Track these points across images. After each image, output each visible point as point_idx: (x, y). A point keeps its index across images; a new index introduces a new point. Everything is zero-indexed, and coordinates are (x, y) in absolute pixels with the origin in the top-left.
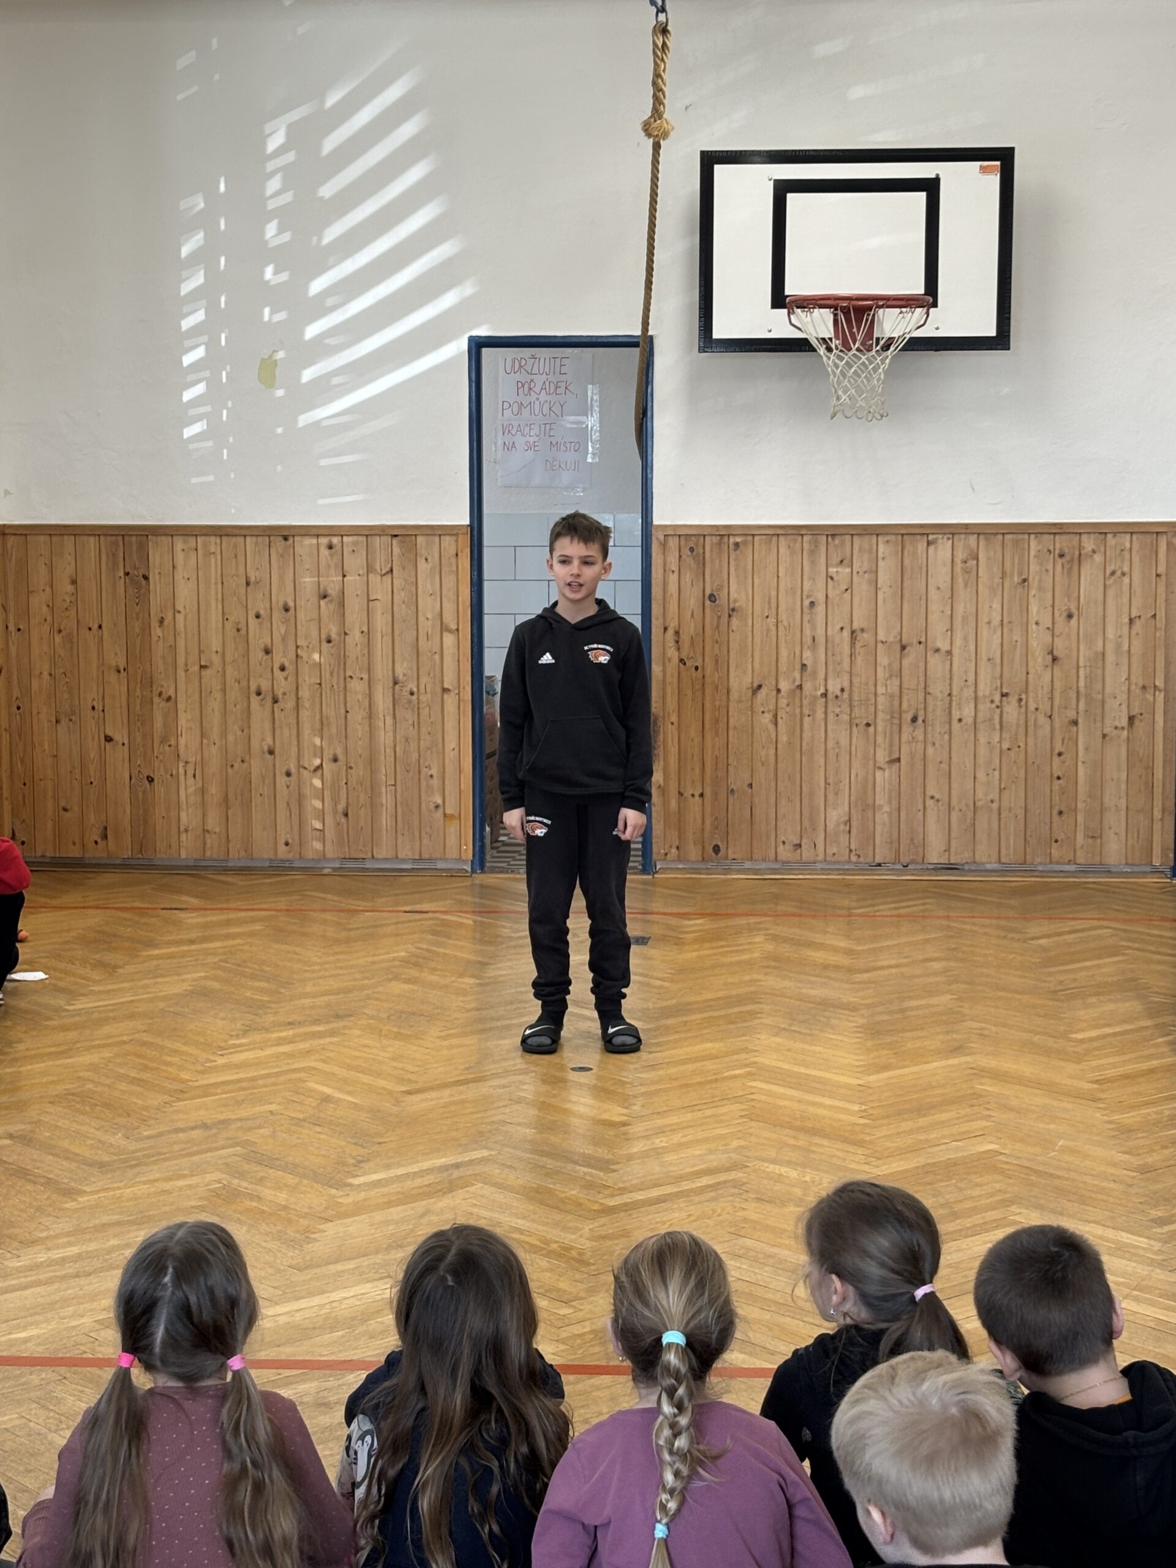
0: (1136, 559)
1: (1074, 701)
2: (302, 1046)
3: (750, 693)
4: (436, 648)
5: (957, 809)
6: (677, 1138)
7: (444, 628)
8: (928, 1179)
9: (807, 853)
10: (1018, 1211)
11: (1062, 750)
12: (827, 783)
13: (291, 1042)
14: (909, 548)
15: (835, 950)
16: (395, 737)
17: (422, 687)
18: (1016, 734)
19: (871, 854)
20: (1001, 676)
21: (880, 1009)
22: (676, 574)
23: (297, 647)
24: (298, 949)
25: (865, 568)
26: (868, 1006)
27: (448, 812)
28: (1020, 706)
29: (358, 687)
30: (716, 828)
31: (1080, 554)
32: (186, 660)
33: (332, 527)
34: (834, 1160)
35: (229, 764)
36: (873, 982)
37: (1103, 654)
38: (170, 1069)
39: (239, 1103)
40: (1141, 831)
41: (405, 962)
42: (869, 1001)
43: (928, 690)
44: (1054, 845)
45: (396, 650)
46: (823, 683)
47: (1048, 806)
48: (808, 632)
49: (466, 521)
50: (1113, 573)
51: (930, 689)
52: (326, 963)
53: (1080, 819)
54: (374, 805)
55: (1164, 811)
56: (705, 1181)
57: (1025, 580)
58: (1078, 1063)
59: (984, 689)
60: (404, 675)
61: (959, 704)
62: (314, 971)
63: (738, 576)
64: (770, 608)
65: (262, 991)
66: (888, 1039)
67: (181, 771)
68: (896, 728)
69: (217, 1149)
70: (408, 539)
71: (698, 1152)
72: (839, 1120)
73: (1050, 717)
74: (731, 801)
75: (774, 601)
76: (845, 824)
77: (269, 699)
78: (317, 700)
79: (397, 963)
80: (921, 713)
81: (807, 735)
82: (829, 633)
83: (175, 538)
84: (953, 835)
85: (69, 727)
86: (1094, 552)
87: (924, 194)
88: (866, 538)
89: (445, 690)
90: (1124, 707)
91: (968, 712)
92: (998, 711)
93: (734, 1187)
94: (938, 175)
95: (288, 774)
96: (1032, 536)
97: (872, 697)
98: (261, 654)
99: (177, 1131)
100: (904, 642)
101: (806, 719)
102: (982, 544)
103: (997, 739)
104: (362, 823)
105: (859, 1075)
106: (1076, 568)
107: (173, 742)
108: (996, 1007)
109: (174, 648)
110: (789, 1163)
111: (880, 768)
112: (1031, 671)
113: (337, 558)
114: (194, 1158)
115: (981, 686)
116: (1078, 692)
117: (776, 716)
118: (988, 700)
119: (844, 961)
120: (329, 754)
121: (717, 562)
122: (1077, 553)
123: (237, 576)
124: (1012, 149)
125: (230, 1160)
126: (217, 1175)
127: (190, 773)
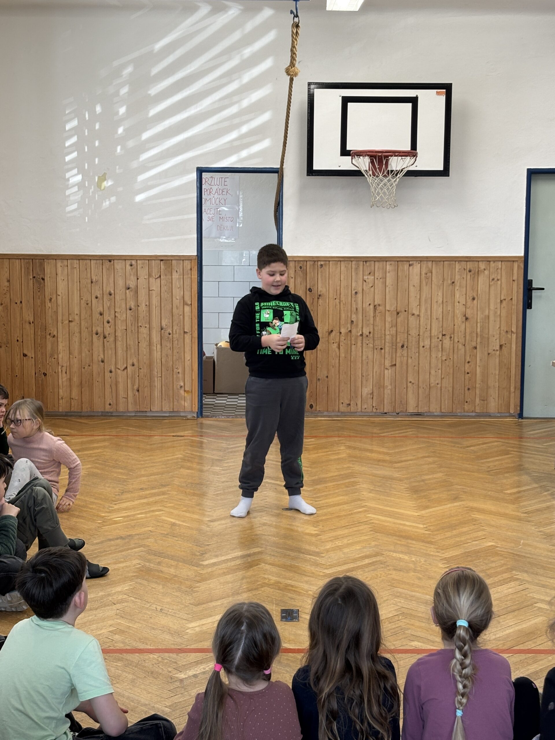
0: (504, 274)
1: (475, 338)
2: (151, 500)
3: (327, 334)
4: (181, 313)
5: (422, 388)
6: (345, 541)
7: (185, 303)
8: (469, 559)
9: (353, 408)
10: (517, 573)
11: (470, 360)
12: (362, 376)
13: (146, 498)
14: (400, 267)
15: (380, 453)
16: (161, 355)
17: (174, 331)
18: (449, 353)
19: (382, 408)
20: (442, 327)
21: (412, 480)
22: (293, 279)
23: (115, 312)
24: (131, 454)
25: (380, 277)
26: (407, 479)
27: (186, 389)
28: (451, 340)
29: (144, 331)
30: (311, 397)
31: (478, 271)
32: (62, 317)
33: (132, 256)
34: (422, 551)
35: (83, 367)
36: (403, 468)
37: (489, 316)
38: (93, 511)
39: (133, 527)
40: (505, 397)
41: (183, 460)
42: (406, 476)
43: (409, 333)
44: (466, 404)
45: (162, 314)
46: (361, 329)
47: (463, 386)
48: (354, 306)
49: (195, 253)
50: (493, 279)
51: (410, 332)
52: (146, 460)
53: (478, 392)
54: (151, 387)
55: (515, 388)
56: (367, 561)
57: (453, 283)
58: (514, 504)
59: (434, 332)
60: (166, 325)
61: (423, 339)
62: (142, 464)
63: (322, 280)
64: (337, 295)
65: (121, 473)
66: (423, 494)
67: (60, 370)
68: (394, 350)
69: (132, 549)
70: (168, 262)
71: (358, 548)
72: (417, 532)
73: (464, 345)
74: (318, 384)
75: (338, 292)
76: (371, 394)
77: (102, 337)
78: (125, 337)
79: (180, 460)
80: (406, 343)
81: (353, 353)
82: (364, 306)
83: (57, 261)
84: (420, 399)
85: (6, 350)
86: (485, 269)
87: (411, 104)
88: (381, 263)
89: (185, 333)
90: (498, 340)
91: (427, 343)
92: (441, 342)
93: (381, 564)
94: (417, 95)
95: (111, 372)
96: (457, 262)
97: (383, 336)
98: (98, 315)
99: (110, 540)
100: (398, 311)
101: (353, 346)
102: (433, 266)
103: (440, 355)
104: (146, 394)
105: (416, 511)
106: (476, 277)
107: (56, 357)
108: (465, 479)
109: (56, 312)
110: (402, 552)
111: (387, 369)
112: (456, 324)
113: (134, 270)
114: (123, 553)
115: (433, 331)
116: (477, 334)
117: (339, 345)
118: (436, 337)
119: (387, 458)
120: (130, 362)
121: (312, 274)
122: (477, 270)
123: (87, 279)
124: (451, 84)
125: (140, 554)
126: (138, 561)
127: (64, 371)
